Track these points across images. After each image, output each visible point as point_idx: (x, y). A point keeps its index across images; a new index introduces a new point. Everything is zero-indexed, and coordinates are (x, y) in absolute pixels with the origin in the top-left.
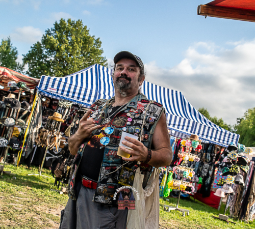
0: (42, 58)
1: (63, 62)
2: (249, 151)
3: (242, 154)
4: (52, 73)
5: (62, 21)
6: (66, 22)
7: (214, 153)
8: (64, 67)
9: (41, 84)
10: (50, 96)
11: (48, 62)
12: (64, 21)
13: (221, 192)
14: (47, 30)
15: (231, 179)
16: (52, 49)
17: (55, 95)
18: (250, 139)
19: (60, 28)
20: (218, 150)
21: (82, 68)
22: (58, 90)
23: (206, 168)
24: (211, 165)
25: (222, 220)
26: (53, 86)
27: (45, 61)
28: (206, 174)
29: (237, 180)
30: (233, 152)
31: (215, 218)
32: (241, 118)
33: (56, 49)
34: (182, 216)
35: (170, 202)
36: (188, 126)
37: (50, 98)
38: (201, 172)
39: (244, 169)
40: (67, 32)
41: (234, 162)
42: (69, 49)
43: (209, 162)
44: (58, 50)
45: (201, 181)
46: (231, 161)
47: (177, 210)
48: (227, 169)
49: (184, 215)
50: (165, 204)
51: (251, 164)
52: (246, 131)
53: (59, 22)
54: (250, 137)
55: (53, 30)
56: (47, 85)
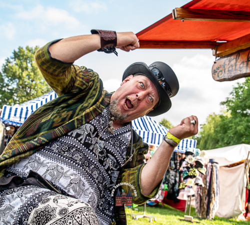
0: (5, 87)
1: (26, 88)
2: (204, 154)
3: (198, 157)
4: (16, 100)
5: (20, 49)
6: (24, 49)
7: (177, 160)
8: (27, 93)
9: (4, 114)
10: (14, 124)
11: (10, 90)
12: (22, 48)
13: (183, 195)
14: (7, 59)
15: (190, 182)
16: (14, 77)
17: (18, 123)
18: (213, 143)
19: (19, 56)
20: (180, 157)
21: (45, 92)
22: (21, 117)
23: (172, 176)
24: (176, 172)
25: (187, 221)
26: (15, 115)
27: (8, 89)
28: (173, 181)
29: (197, 182)
30: (190, 156)
31: (181, 220)
32: (203, 124)
33: (18, 76)
34: (150, 222)
35: (139, 211)
36: (148, 138)
37: (14, 126)
38: (169, 180)
39: (201, 171)
40: (26, 59)
41: (192, 165)
42: (30, 75)
43: (174, 170)
44: (20, 78)
45: (166, 188)
46: (189, 165)
47: (144, 217)
48: (187, 173)
49: (151, 221)
50: (134, 214)
51: (208, 166)
52: (209, 135)
53: (17, 50)
54: (212, 141)
55: (13, 58)
56: (10, 114)
